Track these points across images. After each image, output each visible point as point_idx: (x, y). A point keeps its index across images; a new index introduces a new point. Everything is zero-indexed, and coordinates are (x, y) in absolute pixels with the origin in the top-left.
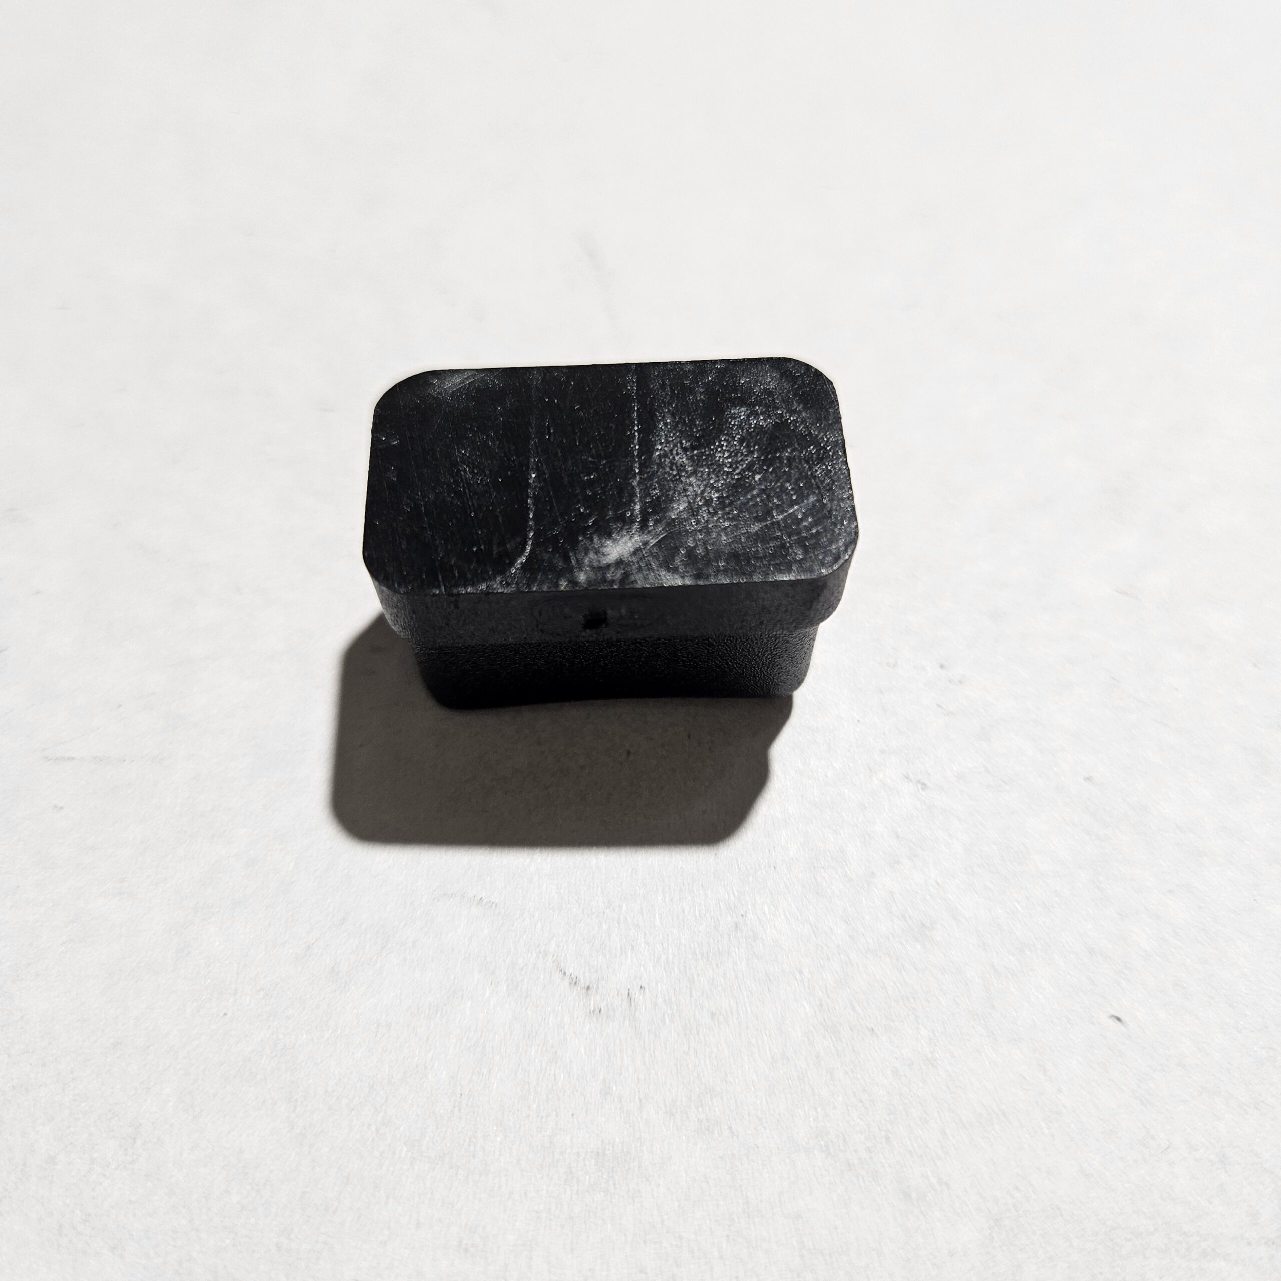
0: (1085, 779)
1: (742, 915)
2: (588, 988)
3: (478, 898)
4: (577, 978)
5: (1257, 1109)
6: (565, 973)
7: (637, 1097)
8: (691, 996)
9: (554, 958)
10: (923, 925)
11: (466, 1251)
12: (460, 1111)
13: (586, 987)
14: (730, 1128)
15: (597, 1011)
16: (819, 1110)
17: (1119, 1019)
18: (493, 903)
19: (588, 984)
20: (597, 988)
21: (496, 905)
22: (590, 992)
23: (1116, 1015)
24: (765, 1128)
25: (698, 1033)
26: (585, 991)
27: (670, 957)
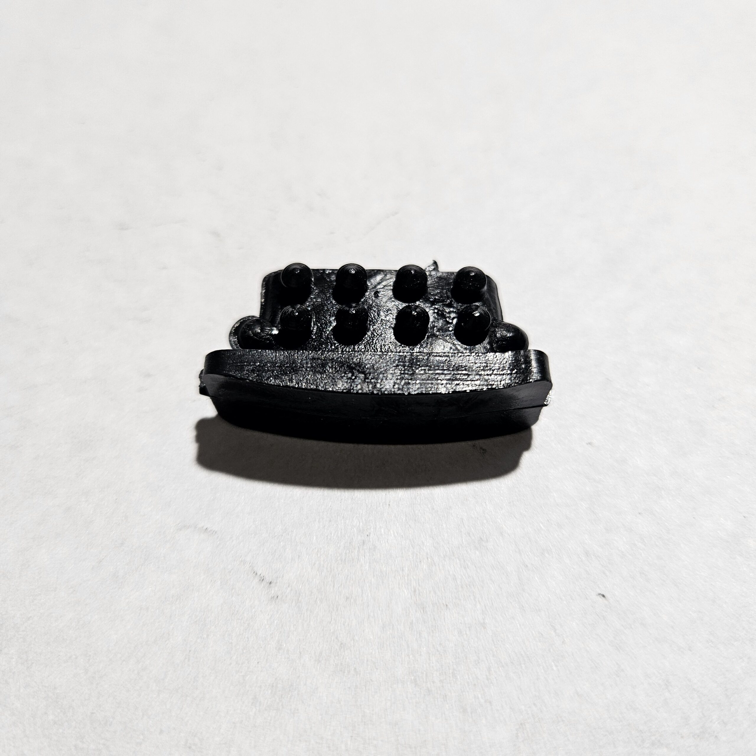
0: (587, 444)
1: (368, 535)
2: (270, 583)
3: (205, 528)
4: (264, 577)
5: (690, 650)
6: (256, 574)
7: (298, 650)
8: (334, 586)
9: (250, 564)
10: (481, 539)
11: (190, 748)
12: (189, 660)
13: (269, 582)
14: (355, 669)
15: (276, 597)
16: (411, 656)
17: (603, 596)
18: (214, 531)
19: (270, 581)
20: (276, 583)
21: (216, 532)
22: (272, 585)
23: (602, 594)
24: (377, 669)
25: (337, 610)
26: (268, 584)
27: (322, 563)
